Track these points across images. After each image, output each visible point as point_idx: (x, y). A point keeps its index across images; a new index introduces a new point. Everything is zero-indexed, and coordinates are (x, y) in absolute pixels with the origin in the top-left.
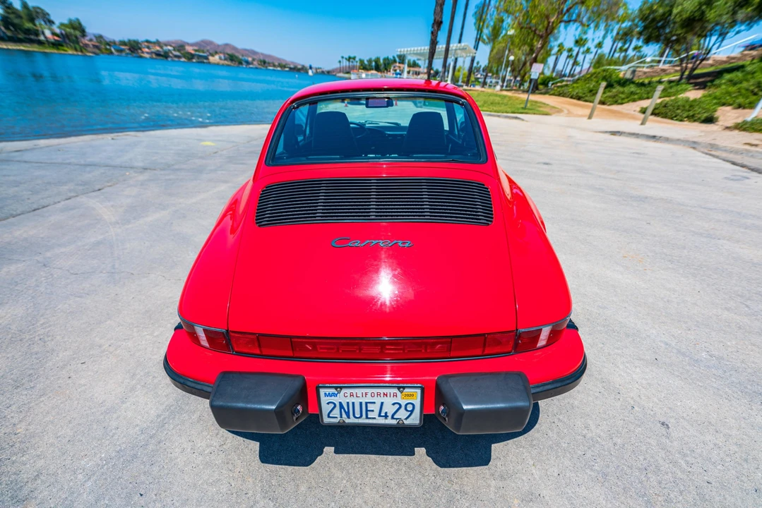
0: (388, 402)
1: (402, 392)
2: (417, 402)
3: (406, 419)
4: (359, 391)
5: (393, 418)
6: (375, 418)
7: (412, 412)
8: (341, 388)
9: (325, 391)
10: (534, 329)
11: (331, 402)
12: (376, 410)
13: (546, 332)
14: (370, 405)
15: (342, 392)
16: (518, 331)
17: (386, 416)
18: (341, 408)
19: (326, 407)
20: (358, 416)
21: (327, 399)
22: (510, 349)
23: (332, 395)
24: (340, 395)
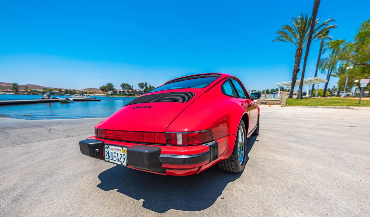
0: (119, 153)
1: (122, 149)
2: (126, 154)
3: (123, 162)
4: (113, 147)
5: (120, 162)
6: (115, 161)
7: (124, 159)
8: (109, 145)
9: (106, 146)
10: (172, 133)
11: (107, 151)
12: (116, 156)
13: (179, 136)
14: (115, 154)
15: (109, 147)
16: (166, 133)
17: (118, 160)
18: (109, 154)
19: (106, 153)
20: (112, 159)
21: (106, 150)
22: (165, 142)
23: (107, 148)
24: (109, 148)
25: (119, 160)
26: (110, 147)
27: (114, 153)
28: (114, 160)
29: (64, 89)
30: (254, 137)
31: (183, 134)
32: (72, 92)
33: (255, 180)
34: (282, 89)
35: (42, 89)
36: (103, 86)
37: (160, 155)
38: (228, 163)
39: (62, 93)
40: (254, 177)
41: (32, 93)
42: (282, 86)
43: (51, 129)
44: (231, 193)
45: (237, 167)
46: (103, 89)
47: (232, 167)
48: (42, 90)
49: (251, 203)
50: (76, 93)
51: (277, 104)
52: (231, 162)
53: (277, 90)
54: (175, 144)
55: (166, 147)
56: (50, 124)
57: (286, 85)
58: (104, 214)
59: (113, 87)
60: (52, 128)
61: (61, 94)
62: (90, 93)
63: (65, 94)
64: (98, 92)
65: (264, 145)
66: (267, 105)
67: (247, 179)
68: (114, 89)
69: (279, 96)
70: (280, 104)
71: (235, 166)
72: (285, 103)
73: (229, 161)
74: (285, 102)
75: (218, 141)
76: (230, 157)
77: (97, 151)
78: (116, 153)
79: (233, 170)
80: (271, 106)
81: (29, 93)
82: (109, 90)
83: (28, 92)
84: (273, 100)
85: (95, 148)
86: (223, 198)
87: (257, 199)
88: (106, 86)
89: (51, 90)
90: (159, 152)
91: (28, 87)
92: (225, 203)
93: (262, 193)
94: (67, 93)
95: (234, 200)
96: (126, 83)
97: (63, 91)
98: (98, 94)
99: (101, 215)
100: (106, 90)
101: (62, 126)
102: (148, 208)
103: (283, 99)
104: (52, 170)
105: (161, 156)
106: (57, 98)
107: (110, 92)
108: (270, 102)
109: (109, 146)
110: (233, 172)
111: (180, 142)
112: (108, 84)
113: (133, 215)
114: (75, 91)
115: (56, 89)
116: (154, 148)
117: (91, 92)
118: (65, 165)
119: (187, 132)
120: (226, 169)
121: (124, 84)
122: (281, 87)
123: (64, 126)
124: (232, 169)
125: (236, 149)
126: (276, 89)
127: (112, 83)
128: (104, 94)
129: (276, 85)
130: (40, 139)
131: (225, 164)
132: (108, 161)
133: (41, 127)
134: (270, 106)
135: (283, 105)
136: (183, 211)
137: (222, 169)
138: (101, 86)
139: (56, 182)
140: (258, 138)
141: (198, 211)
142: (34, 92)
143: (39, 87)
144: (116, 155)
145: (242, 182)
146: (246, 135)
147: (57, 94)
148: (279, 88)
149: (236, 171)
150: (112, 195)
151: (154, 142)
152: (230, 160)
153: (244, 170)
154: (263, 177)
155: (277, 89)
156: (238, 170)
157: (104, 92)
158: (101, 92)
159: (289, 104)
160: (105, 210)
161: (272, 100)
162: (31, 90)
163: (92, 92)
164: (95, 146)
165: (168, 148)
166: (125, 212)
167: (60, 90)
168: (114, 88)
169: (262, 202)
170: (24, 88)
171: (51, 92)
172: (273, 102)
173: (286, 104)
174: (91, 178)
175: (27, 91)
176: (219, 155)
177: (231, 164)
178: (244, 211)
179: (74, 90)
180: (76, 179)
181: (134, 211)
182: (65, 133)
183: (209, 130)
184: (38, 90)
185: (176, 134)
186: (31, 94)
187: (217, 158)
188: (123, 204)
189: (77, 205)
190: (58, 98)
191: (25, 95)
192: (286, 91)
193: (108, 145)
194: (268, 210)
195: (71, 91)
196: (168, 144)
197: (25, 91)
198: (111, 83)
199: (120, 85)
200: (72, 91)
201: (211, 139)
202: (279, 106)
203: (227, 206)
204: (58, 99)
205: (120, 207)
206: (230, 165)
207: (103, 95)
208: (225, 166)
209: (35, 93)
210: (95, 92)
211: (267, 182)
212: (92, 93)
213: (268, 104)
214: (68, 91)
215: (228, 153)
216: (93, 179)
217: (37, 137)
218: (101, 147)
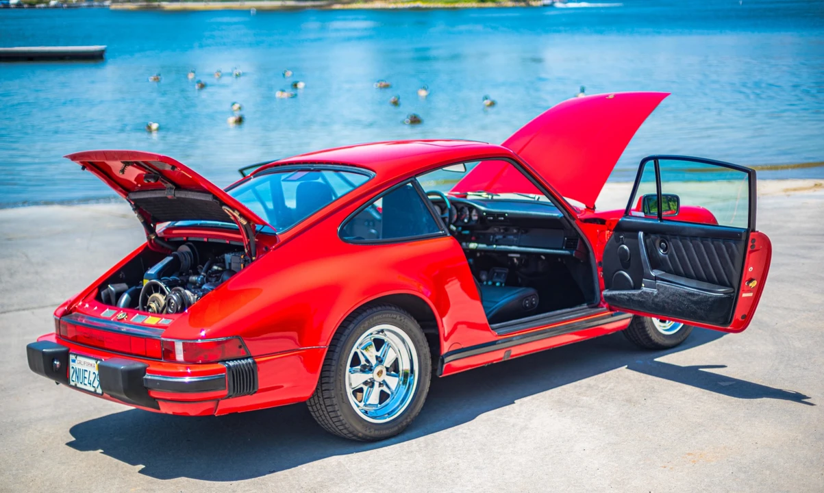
0: (91, 370)
1: (96, 363)
3: (97, 386)
4: (82, 359)
5: (93, 385)
6: (86, 385)
8: (77, 355)
9: (72, 357)
10: (168, 340)
11: (73, 367)
12: (87, 377)
13: (179, 346)
14: (86, 373)
15: (77, 359)
16: (161, 339)
17: (90, 384)
18: (76, 373)
19: (71, 371)
20: (81, 382)
21: (72, 364)
22: (160, 356)
23: (74, 361)
24: (76, 361)
26: (79, 358)
28: (84, 384)
31: (183, 343)
37: (144, 375)
54: (173, 360)
55: (162, 362)
77: (58, 366)
78: (86, 371)
85: (53, 360)
90: (144, 371)
105: (147, 377)
111: (180, 356)
116: (138, 364)
132: (75, 387)
144: (87, 375)
151: (144, 354)
164: (53, 356)
165: (164, 365)
183: (235, 337)
185: (173, 342)
187: (251, 388)
193: (75, 354)
196: (164, 359)
201: (240, 355)
218: (64, 358)
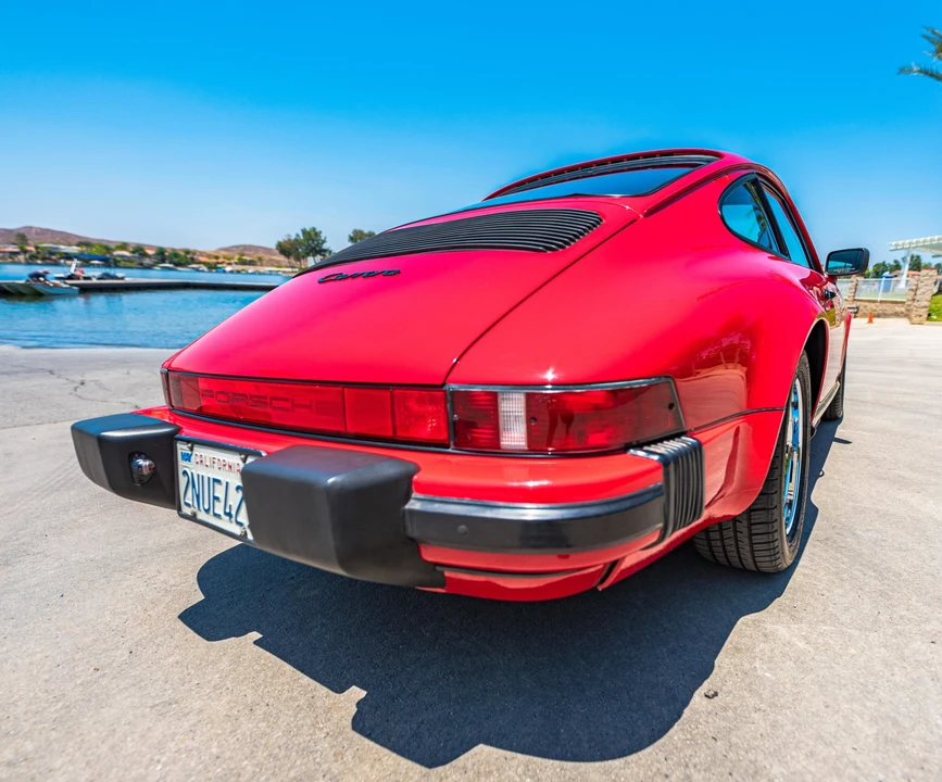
0: (232, 483)
4: (207, 453)
5: (237, 521)
6: (219, 516)
8: (193, 443)
9: (182, 448)
10: (477, 389)
11: (185, 473)
12: (222, 497)
13: (513, 407)
14: (217, 486)
15: (195, 453)
16: (446, 387)
17: (229, 515)
18: (194, 486)
19: (183, 481)
20: (206, 507)
21: (182, 464)
22: (443, 436)
23: (187, 458)
24: (193, 458)
25: (233, 513)
26: (198, 450)
27: (215, 480)
28: (215, 515)
29: (151, 247)
30: (828, 426)
31: (529, 397)
32: (181, 259)
33: (847, 609)
34: (916, 265)
35: (78, 245)
36: (286, 239)
37: (407, 498)
38: (736, 531)
39: (147, 261)
40: (840, 591)
41: (43, 259)
42: (915, 253)
43: (82, 384)
44: (747, 666)
45: (775, 553)
46: (286, 249)
47: (752, 551)
48: (74, 249)
49: (841, 722)
50: (193, 261)
51: (897, 315)
52: (750, 530)
53: (897, 267)
54: (490, 446)
55: (448, 458)
56: (87, 364)
57: (932, 247)
58: (164, 759)
59: (324, 242)
60: (88, 377)
61: (141, 264)
62: (243, 263)
63: (156, 264)
64: (271, 260)
65: (868, 458)
66: (862, 317)
67: (812, 601)
68: (325, 251)
69: (902, 285)
70: (907, 315)
71: (765, 546)
72: (924, 312)
73: (743, 527)
74: (925, 307)
75: (703, 437)
76: (750, 510)
77: (145, 472)
78: (219, 481)
79: (755, 562)
80: (875, 320)
81: (34, 257)
82: (308, 254)
83: (27, 256)
84: (881, 302)
85: (131, 457)
86: (716, 694)
87: (868, 704)
88: (296, 240)
89: (108, 249)
90: (402, 487)
91: (28, 236)
92: (724, 719)
93: (888, 674)
94: (163, 262)
95: (763, 706)
96: (366, 231)
97: (150, 252)
98: (273, 266)
99: (147, 767)
100: (298, 254)
101: (125, 371)
102: (368, 736)
103: (917, 298)
104: (24, 539)
105: (414, 504)
106: (117, 278)
107: (311, 262)
108: (873, 306)
109: (192, 449)
110: (754, 568)
111: (515, 436)
112: (304, 231)
113: (292, 774)
114: (189, 256)
115: (124, 246)
116: (381, 466)
117: (244, 258)
118: (82, 520)
119: (555, 384)
120: (726, 556)
121: (361, 232)
122: (912, 257)
123: (132, 372)
124: (753, 557)
125: (777, 472)
126: (892, 263)
127: (318, 230)
128: (293, 267)
129: (896, 245)
130: (33, 418)
131: (722, 536)
132: (193, 518)
133: (51, 372)
134: (871, 321)
135: (916, 320)
136: (528, 757)
137: (707, 555)
138: (282, 238)
139: (16, 590)
140: (840, 432)
141: (597, 764)
142: (47, 256)
143: (66, 238)
144: (220, 492)
145: (793, 618)
146: (809, 414)
147: (128, 264)
148: (904, 259)
149: (765, 566)
150: (224, 664)
151: (390, 434)
152: (745, 523)
153: (801, 563)
154: (882, 594)
155: (896, 261)
156: (778, 562)
157: (292, 260)
158: (282, 258)
159: (938, 315)
160: (173, 740)
161: (879, 299)
162: (37, 248)
163: (248, 259)
164: (134, 448)
165: (457, 464)
166: (261, 755)
167: (140, 251)
168: (325, 246)
169: (895, 723)
170: (13, 240)
171: (106, 256)
172: (880, 308)
173: (929, 315)
174: (161, 577)
175: (25, 252)
176: (706, 502)
177: (751, 540)
178: (813, 769)
179: (187, 252)
180: (103, 581)
181: (305, 751)
182: (132, 395)
183: (663, 380)
184: (64, 248)
185: (495, 395)
186: (39, 262)
187: (696, 514)
188: (259, 712)
189: (60, 705)
190: (120, 275)
191: (19, 263)
192: (927, 267)
193: (188, 441)
194: (926, 766)
195: (176, 255)
196: (457, 446)
197: (17, 250)
198: (314, 229)
199: (348, 238)
200: (182, 254)
201: (670, 428)
202: (903, 322)
203: (734, 739)
204: (122, 278)
205: (247, 726)
206: (746, 541)
207: (290, 270)
208: (724, 546)
209: (54, 257)
210: (260, 259)
211: (901, 617)
212: (251, 263)
213: (864, 315)
214: (167, 254)
215: (744, 489)
216: (172, 582)
217: (22, 409)
218: (163, 450)
